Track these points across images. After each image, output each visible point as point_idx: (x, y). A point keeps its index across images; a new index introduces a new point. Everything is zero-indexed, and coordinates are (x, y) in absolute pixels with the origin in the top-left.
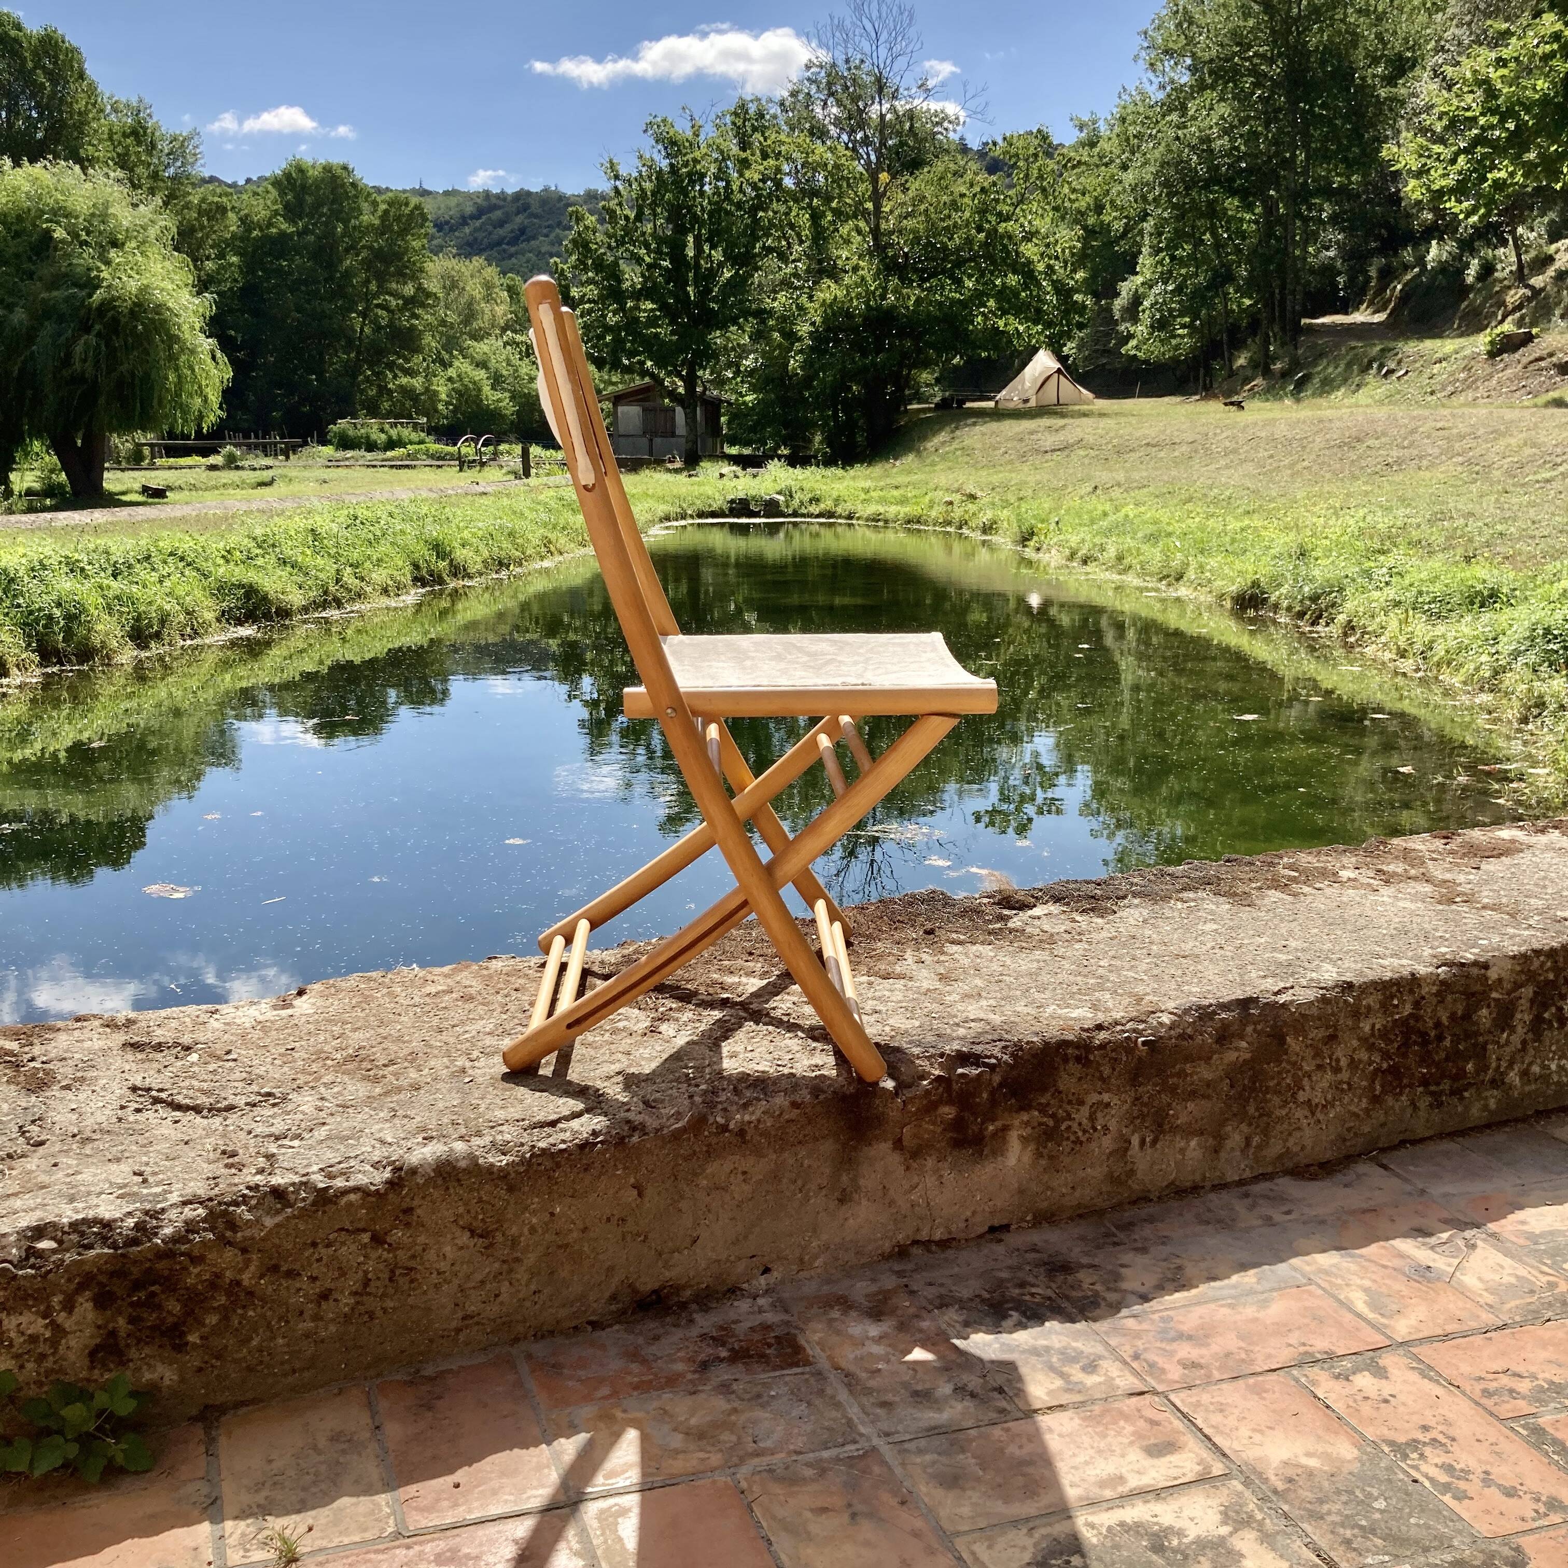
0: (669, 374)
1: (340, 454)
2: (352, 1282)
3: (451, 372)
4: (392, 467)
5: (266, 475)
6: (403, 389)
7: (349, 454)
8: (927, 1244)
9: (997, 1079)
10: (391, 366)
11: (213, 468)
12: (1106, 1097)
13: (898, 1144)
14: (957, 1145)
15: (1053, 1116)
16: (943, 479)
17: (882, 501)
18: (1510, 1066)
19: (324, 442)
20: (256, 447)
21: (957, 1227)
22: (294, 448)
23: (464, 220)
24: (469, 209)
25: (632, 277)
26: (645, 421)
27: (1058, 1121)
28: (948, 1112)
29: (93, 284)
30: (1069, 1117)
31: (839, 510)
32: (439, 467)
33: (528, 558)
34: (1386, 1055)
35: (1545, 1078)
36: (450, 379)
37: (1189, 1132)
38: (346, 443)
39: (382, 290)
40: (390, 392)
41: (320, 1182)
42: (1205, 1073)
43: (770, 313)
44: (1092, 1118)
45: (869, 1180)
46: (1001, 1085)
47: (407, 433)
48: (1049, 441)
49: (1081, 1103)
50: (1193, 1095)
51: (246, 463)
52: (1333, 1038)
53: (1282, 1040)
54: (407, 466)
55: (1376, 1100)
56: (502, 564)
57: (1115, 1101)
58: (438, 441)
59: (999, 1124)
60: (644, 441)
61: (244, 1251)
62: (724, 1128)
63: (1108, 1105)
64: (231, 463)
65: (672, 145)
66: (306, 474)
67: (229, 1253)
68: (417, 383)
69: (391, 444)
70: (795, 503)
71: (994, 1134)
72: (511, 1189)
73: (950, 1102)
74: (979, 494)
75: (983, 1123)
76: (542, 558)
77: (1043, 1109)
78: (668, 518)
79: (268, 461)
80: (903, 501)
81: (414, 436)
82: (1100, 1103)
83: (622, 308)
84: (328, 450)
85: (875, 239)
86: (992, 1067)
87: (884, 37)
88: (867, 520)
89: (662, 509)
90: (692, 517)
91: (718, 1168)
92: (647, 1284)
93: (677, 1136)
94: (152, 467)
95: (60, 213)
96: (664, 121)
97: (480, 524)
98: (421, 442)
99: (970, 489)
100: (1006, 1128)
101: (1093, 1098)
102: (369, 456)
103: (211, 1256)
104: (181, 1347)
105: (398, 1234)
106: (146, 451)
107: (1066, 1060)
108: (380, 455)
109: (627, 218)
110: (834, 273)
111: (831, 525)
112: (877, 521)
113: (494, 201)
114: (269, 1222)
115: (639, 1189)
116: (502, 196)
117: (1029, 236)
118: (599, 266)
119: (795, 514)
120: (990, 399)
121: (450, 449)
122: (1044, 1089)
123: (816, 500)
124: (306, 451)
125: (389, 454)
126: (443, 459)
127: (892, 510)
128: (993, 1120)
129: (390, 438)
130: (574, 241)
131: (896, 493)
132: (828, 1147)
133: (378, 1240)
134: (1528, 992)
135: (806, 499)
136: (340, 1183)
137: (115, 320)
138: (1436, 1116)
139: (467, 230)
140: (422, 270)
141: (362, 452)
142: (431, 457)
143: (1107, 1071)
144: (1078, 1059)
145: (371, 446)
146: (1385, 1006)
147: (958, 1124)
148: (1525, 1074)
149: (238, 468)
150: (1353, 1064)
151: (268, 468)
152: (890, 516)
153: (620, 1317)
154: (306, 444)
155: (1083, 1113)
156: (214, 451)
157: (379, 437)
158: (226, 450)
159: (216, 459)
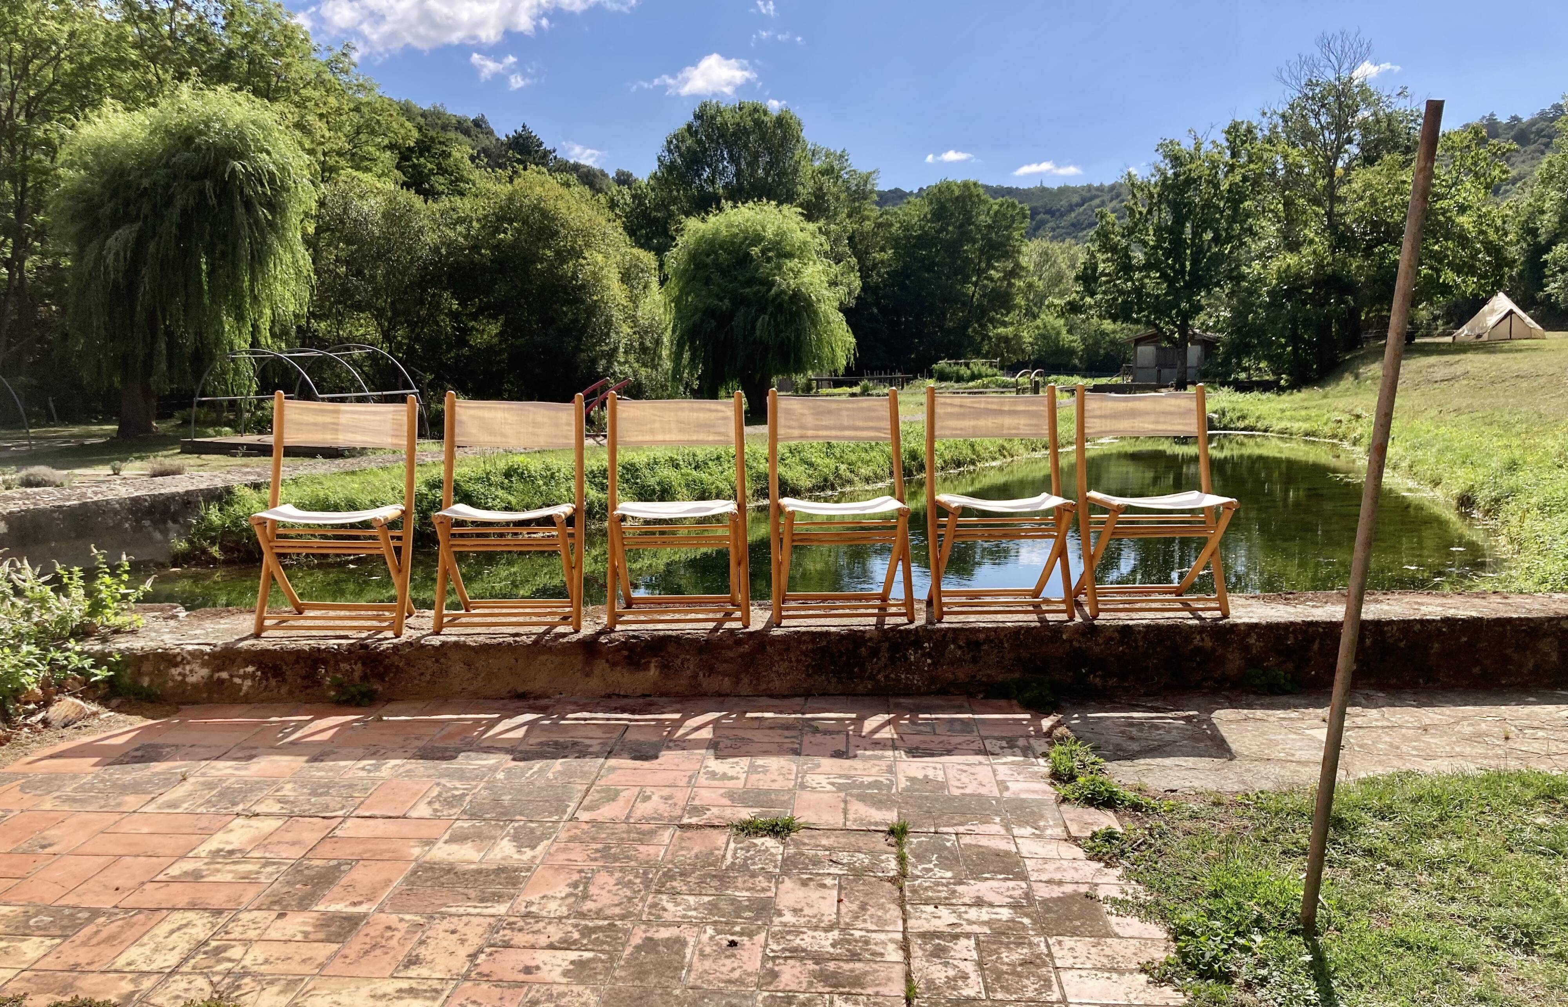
0: (1167, 323)
1: (937, 385)
2: (430, 671)
3: (1039, 322)
4: (970, 393)
6: (1000, 338)
7: (944, 384)
8: (618, 696)
9: (646, 646)
10: (992, 320)
11: (853, 395)
12: (688, 657)
13: (606, 662)
14: (629, 664)
15: (667, 661)
16: (1342, 403)
17: (1292, 419)
18: (879, 672)
19: (929, 376)
20: (884, 381)
21: (630, 692)
22: (908, 381)
23: (1071, 208)
24: (1075, 199)
25: (1138, 256)
26: (1158, 357)
27: (669, 663)
28: (625, 653)
29: (772, 284)
30: (673, 662)
31: (1259, 425)
32: (1001, 392)
33: (981, 459)
34: (814, 659)
35: (898, 680)
36: (1038, 327)
37: (725, 674)
38: (943, 377)
39: (990, 266)
40: (990, 338)
42: (730, 654)
43: (1243, 277)
44: (682, 664)
45: (597, 671)
46: (647, 648)
47: (985, 369)
48: (1441, 373)
49: (678, 658)
50: (726, 661)
51: (874, 392)
52: (787, 650)
53: (764, 647)
54: (981, 393)
55: (808, 675)
56: (958, 464)
57: (692, 659)
58: (1007, 375)
59: (645, 661)
60: (1155, 371)
61: (402, 659)
62: (545, 646)
63: (689, 660)
64: (865, 392)
65: (1176, 160)
66: (911, 398)
67: (398, 659)
68: (1009, 331)
69: (973, 377)
70: (1226, 420)
71: (644, 663)
72: (477, 654)
73: (628, 651)
74: (1364, 414)
75: (639, 660)
76: (994, 459)
77: (663, 658)
80: (1308, 419)
81: (990, 371)
82: (686, 659)
83: (1131, 279)
84: (930, 382)
85: (1329, 220)
86: (645, 642)
87: (1346, 65)
88: (1279, 433)
91: (543, 658)
92: (521, 690)
95: (757, 239)
96: (1171, 142)
98: (994, 375)
99: (1358, 411)
100: (649, 662)
101: (683, 657)
102: (956, 385)
103: (393, 659)
104: (383, 680)
105: (443, 660)
106: (814, 384)
107: (673, 643)
108: (963, 385)
109: (1141, 213)
110: (1293, 246)
111: (1252, 436)
112: (1285, 434)
113: (1094, 192)
115: (517, 660)
116: (1101, 189)
117: (1463, 209)
118: (1114, 249)
119: (1225, 428)
120: (1450, 334)
121: (1013, 380)
122: (663, 652)
123: (1243, 417)
124: (917, 382)
125: (971, 384)
126: (1005, 387)
127: (1296, 426)
129: (973, 373)
130: (1097, 233)
131: (1303, 413)
132: (581, 657)
133: (437, 661)
134: (887, 645)
135: (1235, 417)
136: (428, 644)
137: (780, 305)
138: (840, 686)
139: (1073, 215)
140: (1019, 252)
141: (952, 383)
142: (999, 386)
144: (678, 643)
145: (959, 379)
146: (813, 641)
147: (630, 659)
148: (887, 677)
149: (869, 395)
150: (798, 661)
152: (1294, 430)
153: (511, 698)
154: (916, 378)
155: (679, 662)
156: (856, 384)
157: (965, 371)
158: (862, 383)
159: (857, 389)
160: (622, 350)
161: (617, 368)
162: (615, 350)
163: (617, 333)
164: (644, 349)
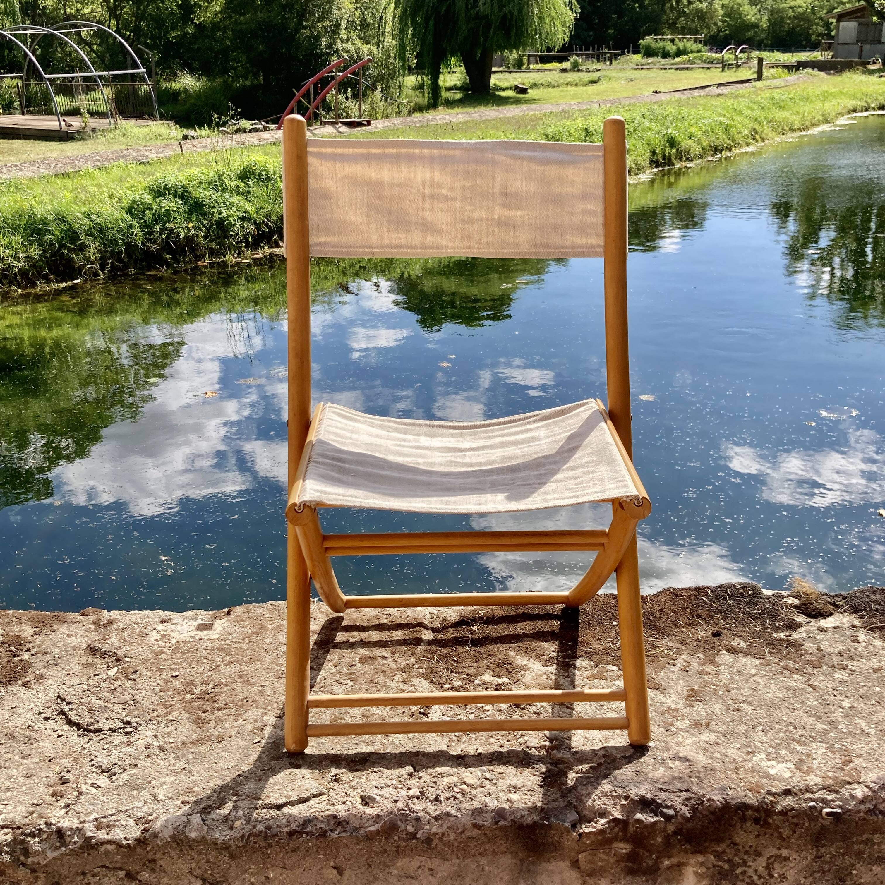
1: (645, 60)
4: (677, 69)
5: (594, 76)
7: (651, 60)
9: (671, 828)
11: (564, 70)
12: (785, 853)
13: (575, 864)
14: (631, 872)
15: (729, 861)
19: (636, 51)
20: (593, 56)
22: (616, 56)
26: (859, 33)
27: (734, 866)
28: (623, 847)
30: (745, 863)
32: (708, 68)
38: (649, 53)
41: (90, 830)
44: (769, 867)
46: (675, 833)
47: (690, 45)
49: (759, 854)
50: (880, 860)
51: (584, 68)
54: (687, 69)
56: (716, 150)
57: (795, 855)
58: (711, 50)
59: (674, 860)
61: (33, 871)
62: (413, 836)
63: (786, 859)
64: (575, 68)
66: (620, 75)
67: (22, 872)
69: (679, 53)
71: (670, 868)
72: (232, 857)
73: (624, 839)
75: (657, 858)
76: (748, 144)
77: (718, 856)
78: (855, 111)
79: (598, 66)
81: (695, 47)
82: (778, 857)
84: (637, 58)
86: (668, 818)
89: (851, 104)
90: (874, 109)
91: (407, 864)
93: (370, 837)
94: (528, 70)
97: (706, 122)
98: (699, 51)
100: (680, 865)
101: (774, 852)
102: (663, 61)
103: (9, 872)
105: (145, 875)
106: (525, 59)
107: (744, 819)
108: (670, 61)
114: (51, 855)
115: (340, 870)
121: (719, 56)
122: (720, 840)
124: (623, 58)
125: (677, 60)
126: (712, 63)
128: (669, 857)
129: (678, 49)
132: (506, 860)
133: (131, 876)
136: (102, 835)
141: (659, 59)
142: (705, 61)
143: (786, 833)
144: (756, 821)
145: (665, 55)
147: (632, 857)
149: (579, 70)
151: (598, 70)
154: (623, 53)
155: (760, 864)
156: (566, 59)
157: (671, 48)
158: (573, 59)
159: (566, 65)
160: (343, 26)
161: (339, 45)
162: (338, 26)
163: (339, 9)
164: (364, 25)
